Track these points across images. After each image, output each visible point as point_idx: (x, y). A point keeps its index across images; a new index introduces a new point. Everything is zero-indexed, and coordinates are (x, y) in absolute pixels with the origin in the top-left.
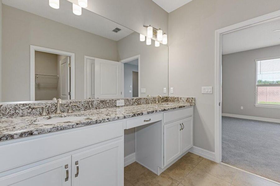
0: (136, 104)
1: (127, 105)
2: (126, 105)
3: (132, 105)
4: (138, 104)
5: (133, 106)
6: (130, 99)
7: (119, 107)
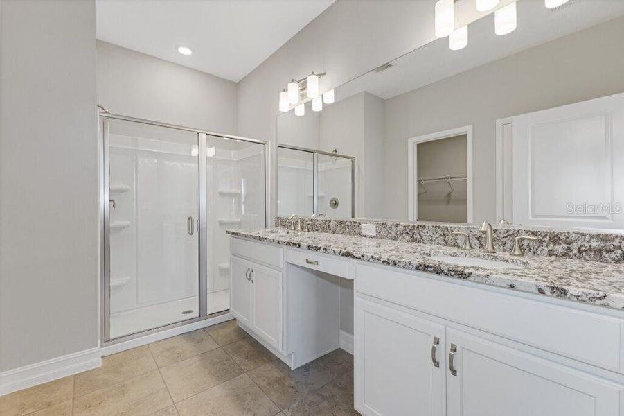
0: (407, 238)
1: (383, 238)
2: (379, 236)
3: (396, 238)
4: (413, 240)
5: (398, 243)
6: (389, 223)
7: (366, 236)
